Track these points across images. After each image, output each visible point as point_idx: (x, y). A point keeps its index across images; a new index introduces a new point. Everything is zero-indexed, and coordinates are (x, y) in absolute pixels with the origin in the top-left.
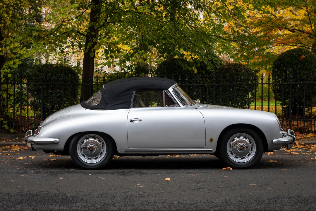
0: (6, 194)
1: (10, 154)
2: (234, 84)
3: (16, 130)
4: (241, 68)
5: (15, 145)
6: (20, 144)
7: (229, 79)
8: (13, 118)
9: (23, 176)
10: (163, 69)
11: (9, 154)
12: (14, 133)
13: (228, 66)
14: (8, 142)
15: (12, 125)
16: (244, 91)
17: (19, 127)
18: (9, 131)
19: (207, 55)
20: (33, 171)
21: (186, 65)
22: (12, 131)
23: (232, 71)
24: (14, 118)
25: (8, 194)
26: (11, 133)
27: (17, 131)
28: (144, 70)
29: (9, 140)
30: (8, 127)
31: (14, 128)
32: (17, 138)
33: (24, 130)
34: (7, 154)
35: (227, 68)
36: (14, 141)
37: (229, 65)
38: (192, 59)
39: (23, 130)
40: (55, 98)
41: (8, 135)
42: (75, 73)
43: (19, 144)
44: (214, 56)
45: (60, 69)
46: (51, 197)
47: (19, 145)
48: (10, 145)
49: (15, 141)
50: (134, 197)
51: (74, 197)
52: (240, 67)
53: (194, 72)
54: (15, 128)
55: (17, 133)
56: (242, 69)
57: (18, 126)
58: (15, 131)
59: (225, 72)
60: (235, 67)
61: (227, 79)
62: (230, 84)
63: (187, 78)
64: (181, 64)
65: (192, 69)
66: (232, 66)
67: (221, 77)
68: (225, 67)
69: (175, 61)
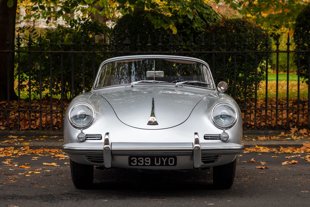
2: (234, 52)
4: (244, 26)
7: (225, 44)
10: (123, 27)
13: (224, 24)
16: (250, 62)
19: (193, 5)
21: (159, 22)
28: (96, 28)
35: (223, 27)
37: (226, 21)
44: (204, 7)
52: (243, 24)
53: (171, 31)
56: (246, 28)
59: (220, 33)
60: (235, 25)
61: (223, 44)
62: (228, 52)
63: (160, 42)
64: (152, 19)
65: (169, 27)
66: (231, 24)
67: (213, 41)
68: (220, 25)
69: (143, 15)
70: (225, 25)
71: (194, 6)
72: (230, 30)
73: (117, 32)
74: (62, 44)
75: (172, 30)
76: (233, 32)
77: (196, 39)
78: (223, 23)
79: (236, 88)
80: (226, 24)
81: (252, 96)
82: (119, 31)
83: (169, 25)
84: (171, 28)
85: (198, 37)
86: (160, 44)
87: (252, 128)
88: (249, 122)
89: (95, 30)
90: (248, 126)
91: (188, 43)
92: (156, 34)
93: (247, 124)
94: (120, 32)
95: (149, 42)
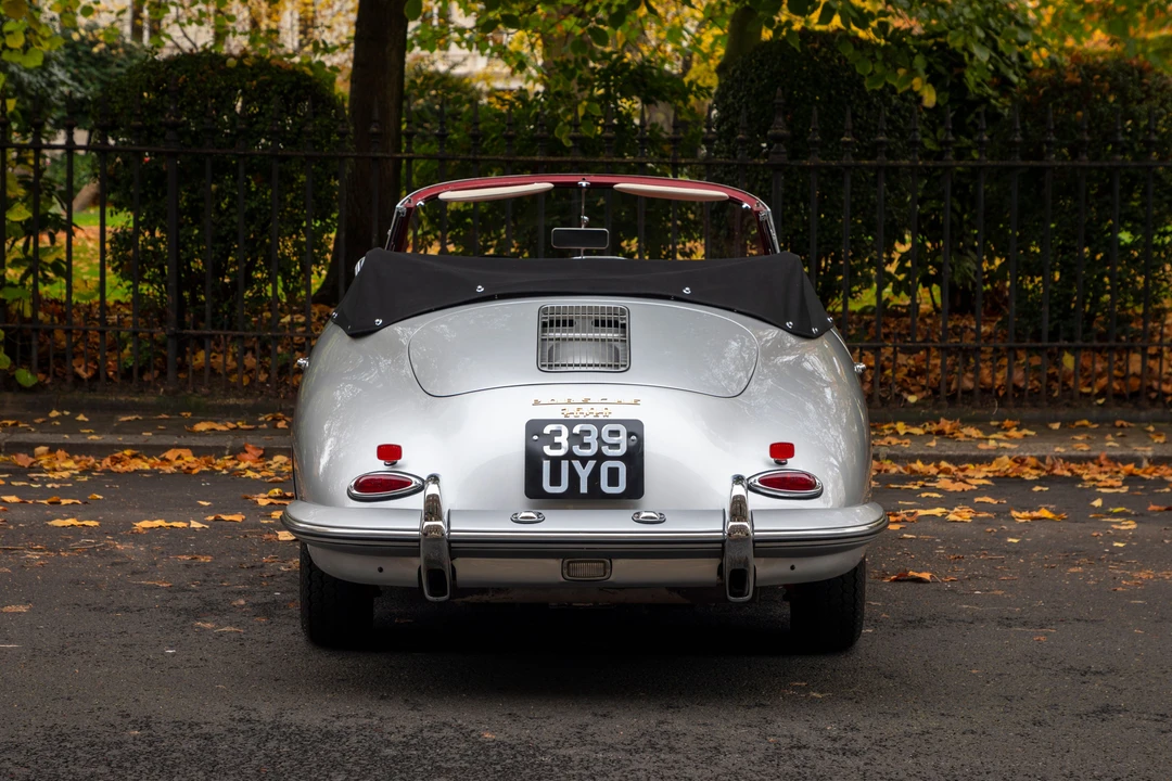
0: (178, 724)
1: (70, 501)
2: (1114, 164)
3: (46, 373)
4: (1144, 84)
5: (53, 449)
6: (77, 445)
7: (1087, 138)
8: (28, 313)
9: (208, 625)
10: (752, 81)
11: (64, 502)
12: (38, 388)
13: (1081, 76)
14: (12, 432)
15: (26, 351)
16: (1160, 197)
17: (62, 357)
18: (14, 377)
19: (986, 16)
20: (242, 602)
21: (879, 69)
22: (25, 377)
23: (1104, 98)
24: (35, 314)
25: (190, 726)
26: (22, 389)
27: (48, 381)
28: (645, 85)
29: (16, 424)
30: (8, 359)
31: (35, 363)
32: (54, 413)
33: (85, 376)
34: (54, 499)
35: (1073, 86)
36: (40, 427)
37: (1085, 67)
38: (885, 33)
39: (78, 377)
40: (235, 219)
41: (9, 397)
42: (329, 98)
43: (71, 445)
44: (1017, 23)
45: (261, 78)
46: (406, 745)
47: (73, 450)
48: (29, 448)
49: (46, 426)
50: (809, 753)
51: (519, 748)
52: (1141, 78)
53: (920, 99)
54: (43, 366)
55: (51, 388)
56: (1150, 88)
57: (56, 356)
58: (41, 377)
59: (1067, 105)
60: (1116, 79)
61: (1078, 137)
62: (1094, 164)
63: (882, 130)
64: (858, 61)
65: (912, 86)
66: (1103, 76)
67: (1049, 130)
68: (1067, 80)
69: (817, 46)
70: (1082, 78)
71: (990, 20)
72: (1101, 94)
73: (734, 98)
74: (575, 134)
75: (921, 93)
76: (1107, 102)
77: (968, 121)
78: (1077, 74)
79: (1117, 276)
80: (1088, 76)
81: (1162, 302)
82: (741, 94)
83: (912, 79)
84: (916, 88)
85: (972, 116)
86: (881, 138)
87: (1164, 402)
88: (1155, 384)
89: (643, 88)
90: (1153, 395)
91: (940, 131)
92: (858, 106)
93: (1151, 388)
94: (742, 98)
95: (848, 130)
